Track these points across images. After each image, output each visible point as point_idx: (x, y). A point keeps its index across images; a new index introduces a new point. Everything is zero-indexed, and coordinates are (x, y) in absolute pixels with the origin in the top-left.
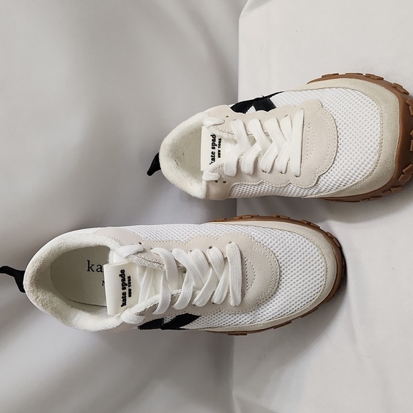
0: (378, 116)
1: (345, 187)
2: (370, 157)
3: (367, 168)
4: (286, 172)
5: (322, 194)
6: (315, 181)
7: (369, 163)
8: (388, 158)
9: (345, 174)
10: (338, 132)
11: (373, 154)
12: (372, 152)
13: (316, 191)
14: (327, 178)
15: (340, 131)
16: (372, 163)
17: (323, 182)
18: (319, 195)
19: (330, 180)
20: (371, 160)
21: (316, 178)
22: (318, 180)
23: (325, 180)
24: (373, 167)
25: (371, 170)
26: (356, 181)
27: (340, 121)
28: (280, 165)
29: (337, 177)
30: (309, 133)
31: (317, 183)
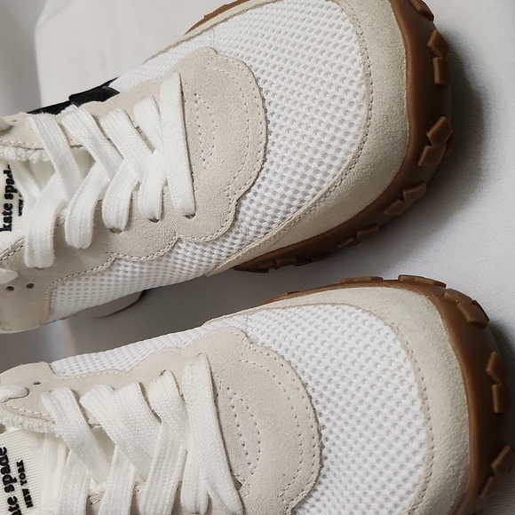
0: (346, 23)
1: (301, 210)
2: (349, 117)
3: (345, 147)
4: (162, 215)
5: (252, 246)
6: (231, 216)
7: (347, 133)
8: (390, 108)
9: (297, 177)
10: (260, 89)
11: (353, 109)
12: (351, 104)
13: (238, 242)
14: (257, 199)
15: (265, 87)
16: (354, 130)
17: (250, 213)
18: (245, 250)
19: (265, 202)
20: (351, 125)
21: (233, 207)
22: (237, 212)
23: (253, 206)
24: (358, 141)
25: (354, 149)
26: (325, 187)
27: (262, 67)
28: (148, 203)
29: (280, 190)
30: (197, 113)
31: (236, 219)
